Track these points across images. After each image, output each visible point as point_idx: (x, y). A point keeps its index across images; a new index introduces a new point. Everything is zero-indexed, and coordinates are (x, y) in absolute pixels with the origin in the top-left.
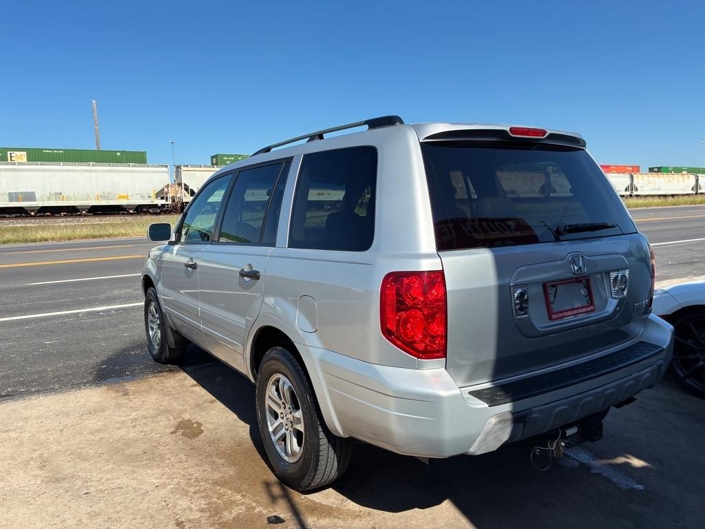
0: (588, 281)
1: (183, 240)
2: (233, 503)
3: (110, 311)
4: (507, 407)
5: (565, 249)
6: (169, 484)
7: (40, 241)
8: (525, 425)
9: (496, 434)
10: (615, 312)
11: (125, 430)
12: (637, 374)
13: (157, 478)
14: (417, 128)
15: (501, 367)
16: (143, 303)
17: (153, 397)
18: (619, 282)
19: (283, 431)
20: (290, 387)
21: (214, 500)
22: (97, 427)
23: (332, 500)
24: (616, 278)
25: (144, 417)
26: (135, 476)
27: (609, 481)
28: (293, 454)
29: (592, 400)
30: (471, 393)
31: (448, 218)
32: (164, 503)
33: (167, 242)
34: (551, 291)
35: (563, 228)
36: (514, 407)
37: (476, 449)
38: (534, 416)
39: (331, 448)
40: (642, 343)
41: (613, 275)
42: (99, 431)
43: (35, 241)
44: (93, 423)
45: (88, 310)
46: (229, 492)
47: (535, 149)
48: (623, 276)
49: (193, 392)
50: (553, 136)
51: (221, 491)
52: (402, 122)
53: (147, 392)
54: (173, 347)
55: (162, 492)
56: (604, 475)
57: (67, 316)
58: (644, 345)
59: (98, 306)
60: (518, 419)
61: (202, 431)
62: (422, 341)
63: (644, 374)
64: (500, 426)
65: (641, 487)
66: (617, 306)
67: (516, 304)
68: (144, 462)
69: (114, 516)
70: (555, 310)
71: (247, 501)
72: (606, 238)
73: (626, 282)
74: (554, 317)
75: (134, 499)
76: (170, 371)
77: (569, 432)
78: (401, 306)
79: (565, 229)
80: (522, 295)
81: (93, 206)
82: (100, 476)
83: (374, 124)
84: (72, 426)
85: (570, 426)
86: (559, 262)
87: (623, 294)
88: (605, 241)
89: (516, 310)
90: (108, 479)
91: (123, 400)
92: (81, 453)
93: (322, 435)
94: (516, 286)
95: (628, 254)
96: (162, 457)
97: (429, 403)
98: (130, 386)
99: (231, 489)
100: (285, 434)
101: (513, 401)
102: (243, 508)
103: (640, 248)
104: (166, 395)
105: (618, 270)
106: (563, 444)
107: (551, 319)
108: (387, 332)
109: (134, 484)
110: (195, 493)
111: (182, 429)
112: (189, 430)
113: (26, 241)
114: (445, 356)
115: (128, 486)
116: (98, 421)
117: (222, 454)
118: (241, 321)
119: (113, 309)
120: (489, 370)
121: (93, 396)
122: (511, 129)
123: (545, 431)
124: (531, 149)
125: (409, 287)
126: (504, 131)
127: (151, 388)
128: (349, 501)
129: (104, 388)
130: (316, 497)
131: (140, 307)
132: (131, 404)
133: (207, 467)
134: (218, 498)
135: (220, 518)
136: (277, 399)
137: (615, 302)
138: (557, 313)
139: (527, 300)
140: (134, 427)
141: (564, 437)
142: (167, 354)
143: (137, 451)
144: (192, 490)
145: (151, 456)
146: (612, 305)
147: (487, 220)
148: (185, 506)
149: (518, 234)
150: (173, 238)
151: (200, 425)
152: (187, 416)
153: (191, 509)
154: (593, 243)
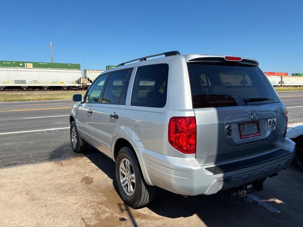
0: (258, 123)
1: (87, 101)
2: (105, 212)
3: (56, 130)
4: (221, 175)
5: (249, 108)
6: (79, 203)
7: (28, 100)
8: (228, 183)
9: (216, 187)
10: (270, 136)
11: (61, 180)
12: (278, 163)
13: (75, 200)
14: (186, 56)
15: (219, 158)
16: (70, 128)
17: (73, 167)
18: (271, 123)
19: (127, 182)
20: (130, 164)
21: (97, 210)
22: (50, 179)
23: (147, 212)
24: (270, 122)
25: (69, 175)
26: (65, 199)
27: (266, 208)
28: (131, 192)
29: (258, 174)
30: (206, 169)
31: (198, 94)
32: (77, 211)
33: (80, 102)
34: (242, 126)
35: (247, 100)
36: (224, 175)
37: (208, 192)
38: (233, 179)
39: (146, 190)
40: (281, 150)
41: (269, 120)
42: (51, 180)
43: (25, 100)
44: (48, 176)
45: (47, 130)
46: (104, 207)
47: (237, 66)
48: (274, 121)
49: (89, 165)
50: (244, 60)
51: (100, 207)
52: (179, 54)
53: (71, 164)
54: (82, 146)
55: (76, 206)
56: (264, 206)
57: (38, 132)
58: (282, 151)
59: (51, 128)
60: (226, 180)
61: (93, 182)
62: (186, 146)
63: (282, 163)
64: (218, 183)
65: (279, 212)
66: (271, 134)
67: (226, 132)
68: (69, 194)
69: (56, 215)
70: (243, 135)
71: (111, 211)
72: (266, 104)
73: (275, 123)
74: (242, 137)
75: (65, 208)
76: (80, 156)
77: (248, 187)
78: (177, 131)
79: (248, 100)
80: (229, 128)
81: (49, 86)
82: (51, 198)
83: (168, 54)
84: (40, 178)
85: (248, 184)
86: (245, 114)
87: (273, 128)
88: (266, 106)
89: (226, 134)
90: (54, 200)
91: (61, 168)
92: (43, 189)
93: (143, 184)
94: (227, 124)
95: (276, 112)
96: (76, 192)
97: (188, 172)
98: (64, 162)
99: (105, 206)
100: (127, 184)
101: (224, 172)
102: (109, 214)
103: (281, 109)
104: (78, 166)
105: (271, 118)
106: (245, 192)
107: (241, 138)
108: (171, 142)
109: (65, 202)
110: (90, 207)
111: (85, 180)
112: (88, 181)
113: (22, 100)
114: (195, 153)
115: (62, 203)
116: (51, 176)
117: (101, 191)
118: (110, 136)
119: (57, 130)
120: (214, 159)
121: (48, 166)
122: (226, 57)
123: (237, 186)
124: (234, 66)
125: (180, 123)
126: (223, 58)
127: (72, 163)
128: (154, 213)
129: (53, 162)
130: (140, 211)
131: (68, 129)
132: (64, 169)
133: (95, 197)
134: (99, 209)
135: (100, 218)
136: (124, 169)
137: (270, 132)
138: (244, 136)
139: (231, 130)
140: (65, 179)
141: (246, 189)
142: (79, 149)
143: (66, 189)
144: (88, 205)
145: (72, 191)
146: (268, 133)
147: (215, 96)
148: (85, 212)
149: (228, 102)
150: (83, 101)
151: (92, 179)
152: (87, 175)
153: (88, 213)
154: (261, 106)
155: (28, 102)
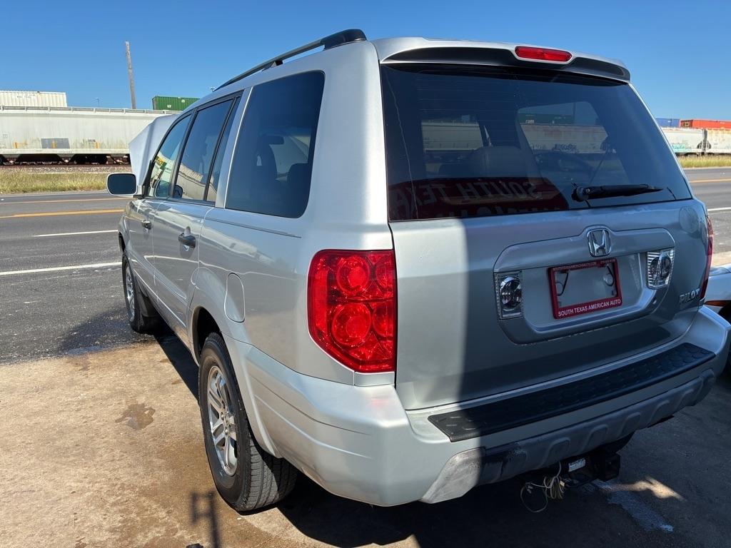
0: (615, 265)
1: (151, 194)
2: (153, 522)
3: (107, 268)
4: (471, 444)
5: (585, 219)
6: (89, 491)
7: (69, 189)
8: (504, 465)
9: (460, 479)
10: (651, 306)
11: (65, 414)
12: (674, 391)
13: (78, 481)
14: (379, 45)
15: (471, 382)
16: (121, 263)
17: (114, 374)
18: (658, 267)
19: (223, 435)
20: (225, 385)
21: (133, 515)
22: (37, 409)
23: (274, 525)
24: (656, 261)
25: (94, 399)
26: (54, 475)
27: (629, 516)
28: (230, 465)
29: (606, 429)
31: (411, 179)
32: (73, 516)
34: (559, 278)
35: (581, 192)
36: (481, 442)
37: (430, 497)
38: (518, 452)
39: (266, 467)
40: (686, 345)
41: (651, 257)
42: (36, 414)
43: (63, 190)
44: (35, 403)
45: (84, 266)
46: (154, 506)
47: (557, 81)
48: (666, 258)
49: (159, 369)
50: (580, 62)
51: (145, 504)
53: (109, 366)
55: (76, 501)
56: (625, 508)
57: (60, 273)
58: (689, 349)
59: (96, 262)
60: (486, 458)
61: (152, 420)
62: (367, 345)
63: (683, 391)
64: (467, 467)
65: (670, 528)
66: (654, 299)
67: (502, 297)
68: (72, 458)
69: (10, 529)
70: (563, 306)
71: (172, 520)
72: (646, 206)
73: (668, 268)
74: (560, 314)
75: (41, 508)
76: (145, 342)
77: (573, 467)
78: (334, 298)
79: (585, 193)
80: (514, 284)
82: (16, 473)
83: (331, 42)
84: (11, 406)
85: (574, 459)
86: (571, 239)
87: (664, 282)
88: (643, 210)
89: (503, 306)
90: (23, 478)
91: (78, 376)
92: (7, 441)
93: (254, 450)
94: (503, 275)
95: (676, 227)
96: (94, 452)
97: (365, 435)
98: (93, 359)
99: (157, 501)
100: (224, 439)
101: (481, 435)
102: (163, 530)
103: (693, 220)
104: (128, 371)
105: (659, 250)
106: (562, 484)
107: (556, 316)
109: (49, 486)
110: (114, 504)
111: (130, 416)
112: (138, 417)
113: (55, 189)
114: (393, 367)
115: (41, 489)
116: (42, 401)
117: (163, 453)
118: (183, 297)
119: (111, 267)
120: (454, 387)
121: (47, 369)
122: (517, 49)
123: (537, 468)
124: (548, 80)
125: (346, 271)
126: (505, 53)
127: (115, 363)
128: (294, 528)
129: (65, 359)
130: (255, 520)
131: (118, 266)
132: (86, 382)
133: (140, 470)
134: (138, 514)
135: (131, 543)
136: (217, 397)
137: (652, 293)
138: (565, 309)
139: (519, 293)
140: (78, 410)
141: (565, 474)
142: (142, 322)
143: (69, 443)
144: (112, 500)
145: (84, 451)
146: (646, 298)
147: (484, 179)
148: (95, 523)
149: (538, 196)
150: (140, 192)
151: (152, 411)
152: (141, 400)
153: (101, 526)
154: (625, 213)
155: (67, 193)
